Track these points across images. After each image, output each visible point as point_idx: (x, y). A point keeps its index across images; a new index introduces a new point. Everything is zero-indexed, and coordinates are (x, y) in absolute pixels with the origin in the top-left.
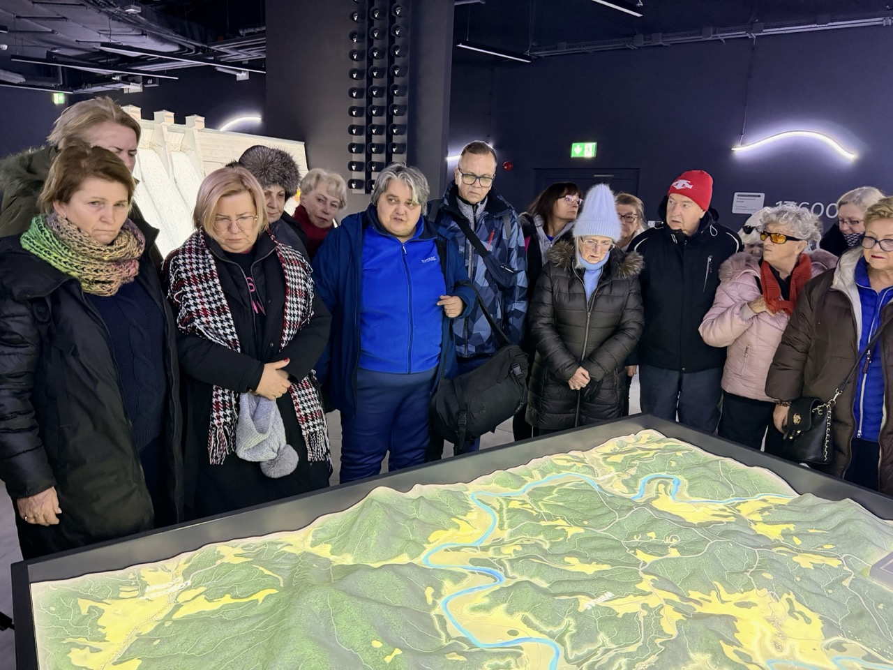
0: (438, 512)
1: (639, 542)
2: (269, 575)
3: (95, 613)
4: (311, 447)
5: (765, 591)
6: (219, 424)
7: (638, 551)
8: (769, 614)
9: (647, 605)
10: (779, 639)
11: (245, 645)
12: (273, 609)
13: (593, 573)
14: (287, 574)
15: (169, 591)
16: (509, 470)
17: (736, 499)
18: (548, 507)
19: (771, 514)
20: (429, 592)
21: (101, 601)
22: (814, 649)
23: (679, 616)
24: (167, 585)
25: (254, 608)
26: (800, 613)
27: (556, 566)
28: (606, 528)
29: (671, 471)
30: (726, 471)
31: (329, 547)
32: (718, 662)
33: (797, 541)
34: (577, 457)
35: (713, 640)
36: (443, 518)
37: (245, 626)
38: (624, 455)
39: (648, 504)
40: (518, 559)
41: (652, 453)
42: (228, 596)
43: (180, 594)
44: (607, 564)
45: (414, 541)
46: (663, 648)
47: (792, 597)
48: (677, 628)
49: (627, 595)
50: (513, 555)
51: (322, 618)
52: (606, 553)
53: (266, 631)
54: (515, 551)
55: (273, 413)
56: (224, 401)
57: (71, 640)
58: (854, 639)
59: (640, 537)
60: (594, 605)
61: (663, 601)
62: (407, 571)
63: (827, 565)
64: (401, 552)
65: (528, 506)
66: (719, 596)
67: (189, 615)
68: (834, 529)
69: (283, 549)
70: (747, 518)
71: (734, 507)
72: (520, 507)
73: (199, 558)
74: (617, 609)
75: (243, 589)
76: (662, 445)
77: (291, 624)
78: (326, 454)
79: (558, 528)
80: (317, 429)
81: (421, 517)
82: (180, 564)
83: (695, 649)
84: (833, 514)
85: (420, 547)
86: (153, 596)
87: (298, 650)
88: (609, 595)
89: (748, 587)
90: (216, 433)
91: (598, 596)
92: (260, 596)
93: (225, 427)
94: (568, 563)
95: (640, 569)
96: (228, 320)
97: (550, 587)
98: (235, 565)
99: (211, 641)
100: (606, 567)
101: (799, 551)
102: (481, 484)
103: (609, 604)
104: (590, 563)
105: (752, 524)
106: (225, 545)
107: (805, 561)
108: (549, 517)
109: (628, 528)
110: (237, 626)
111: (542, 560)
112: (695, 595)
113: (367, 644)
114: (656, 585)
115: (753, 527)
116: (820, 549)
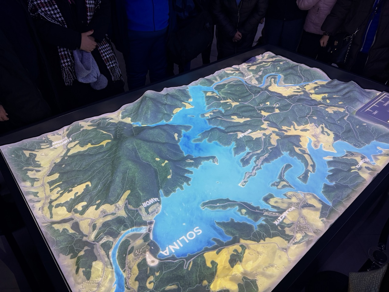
0: (176, 100)
1: (263, 107)
2: (106, 134)
3: (33, 156)
4: (112, 74)
5: (313, 124)
6: (66, 66)
7: (262, 111)
8: (313, 133)
9: (265, 134)
10: (316, 143)
11: (102, 164)
12: (111, 149)
13: (243, 122)
14: (114, 132)
15: (63, 143)
16: (206, 77)
17: (304, 84)
18: (223, 94)
19: (319, 90)
20: (176, 135)
21: (34, 151)
22: (330, 146)
23: (278, 138)
24: (61, 141)
25: (102, 149)
26: (326, 132)
27: (228, 120)
28: (249, 102)
29: (277, 72)
30: (301, 70)
31: (130, 119)
32: (292, 154)
33: (328, 101)
34: (236, 68)
35: (291, 146)
36: (178, 103)
37: (100, 156)
38: (257, 66)
39: (266, 89)
40: (212, 119)
41: (269, 64)
42: (89, 144)
43: (68, 144)
44: (249, 118)
45: (167, 114)
46: (271, 151)
47: (324, 126)
48: (277, 142)
49: (257, 130)
50: (210, 117)
51: (133, 151)
52: (248, 113)
53: (110, 158)
54: (210, 115)
55: (91, 59)
56: (65, 54)
57: (26, 168)
58: (345, 141)
59: (263, 104)
60: (243, 135)
61: (272, 132)
62: (166, 127)
63: (339, 111)
64: (162, 119)
65: (215, 94)
66: (294, 128)
67: (74, 153)
68: (344, 95)
69: (109, 121)
70: (308, 92)
71: (303, 87)
72: (211, 95)
73: (72, 128)
74: (253, 136)
75: (96, 140)
76: (274, 59)
77: (120, 155)
78: (120, 76)
79: (228, 103)
80: (114, 65)
81: (169, 103)
82: (64, 131)
83: (284, 150)
84: (344, 88)
85: (169, 116)
86: (56, 146)
87: (125, 165)
88: (250, 131)
89: (306, 123)
90: (65, 71)
91: (245, 131)
92: (104, 143)
93: (69, 67)
94: (233, 119)
95: (263, 119)
96: (56, 9)
97: (225, 129)
98: (89, 130)
99: (87, 163)
100: (248, 119)
101: (328, 106)
102: (194, 85)
103: (250, 135)
104: (242, 118)
105: (310, 95)
106: (83, 121)
107: (330, 110)
108: (225, 99)
109: (258, 101)
110: (97, 157)
111: (222, 118)
112: (284, 128)
113: (154, 159)
114: (269, 125)
115: (311, 96)
116: (337, 104)
